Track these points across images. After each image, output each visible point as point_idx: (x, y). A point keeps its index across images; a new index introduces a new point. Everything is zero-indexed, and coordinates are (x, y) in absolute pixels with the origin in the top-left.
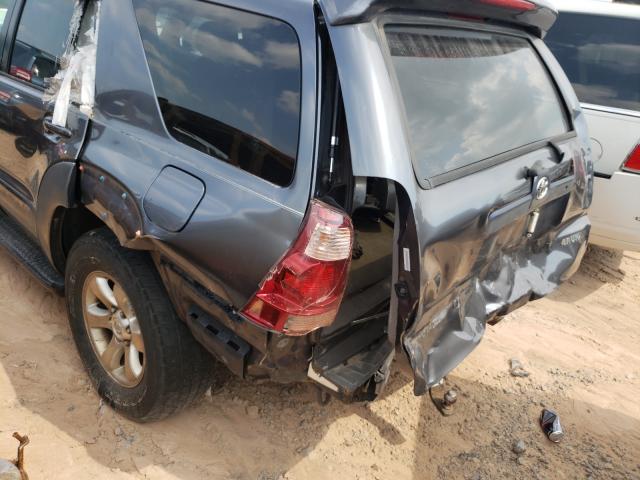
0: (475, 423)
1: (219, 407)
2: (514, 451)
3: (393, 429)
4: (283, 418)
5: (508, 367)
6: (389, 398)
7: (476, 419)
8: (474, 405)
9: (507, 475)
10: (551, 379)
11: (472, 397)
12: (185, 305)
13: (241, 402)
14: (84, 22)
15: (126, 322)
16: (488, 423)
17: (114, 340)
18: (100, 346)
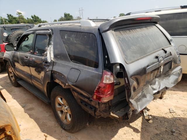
0: (160, 126)
1: (91, 128)
2: (172, 132)
3: (137, 129)
4: (107, 129)
5: (169, 111)
6: (135, 122)
7: (160, 125)
8: (159, 121)
9: (170, 138)
10: (182, 113)
11: (159, 119)
12: (79, 100)
13: (96, 126)
14: (50, 40)
15: (66, 108)
16: (164, 125)
17: (63, 113)
18: (60, 115)
